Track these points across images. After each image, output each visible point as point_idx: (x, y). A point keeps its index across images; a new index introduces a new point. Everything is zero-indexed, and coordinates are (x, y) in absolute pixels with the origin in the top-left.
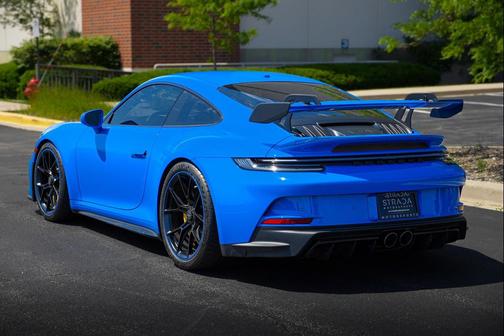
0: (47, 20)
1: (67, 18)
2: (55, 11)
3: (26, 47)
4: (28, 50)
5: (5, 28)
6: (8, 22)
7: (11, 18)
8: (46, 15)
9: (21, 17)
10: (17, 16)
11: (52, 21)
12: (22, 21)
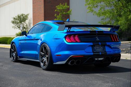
0: (25, 27)
1: (29, 27)
2: (27, 25)
3: (20, 33)
4: (20, 34)
5: (15, 29)
6: (16, 28)
7: (16, 27)
8: (24, 26)
9: (18, 27)
10: (18, 26)
11: (26, 28)
12: (19, 27)
